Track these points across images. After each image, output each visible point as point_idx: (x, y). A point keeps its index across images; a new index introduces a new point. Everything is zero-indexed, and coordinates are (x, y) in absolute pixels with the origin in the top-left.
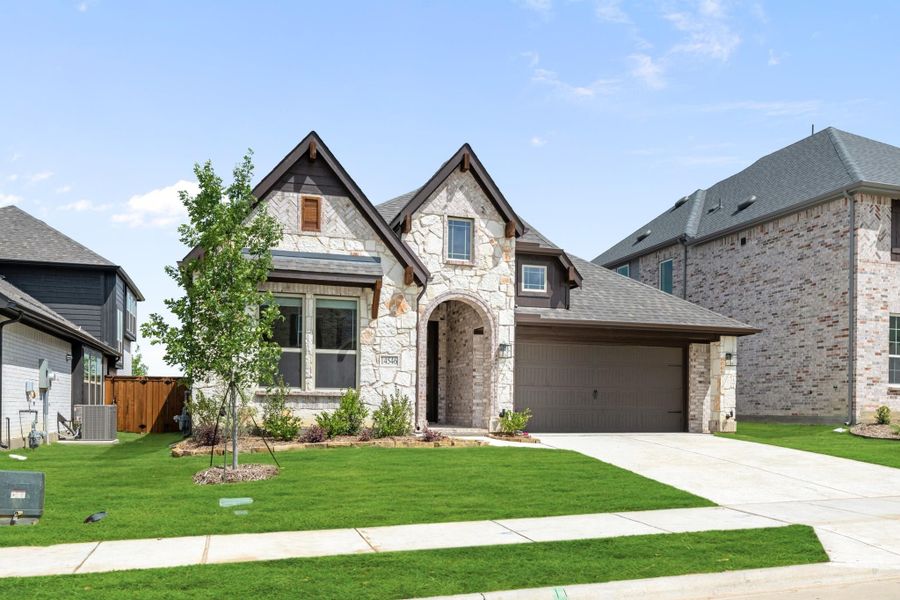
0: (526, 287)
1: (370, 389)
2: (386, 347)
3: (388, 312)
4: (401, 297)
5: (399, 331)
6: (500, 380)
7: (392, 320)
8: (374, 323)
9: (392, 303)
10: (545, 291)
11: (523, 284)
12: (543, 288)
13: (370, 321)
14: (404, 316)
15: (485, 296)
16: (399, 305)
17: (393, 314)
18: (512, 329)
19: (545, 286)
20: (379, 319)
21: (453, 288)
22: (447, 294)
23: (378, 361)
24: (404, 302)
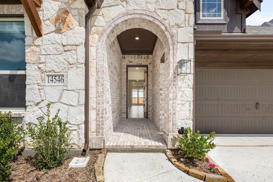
0: (204, 16)
1: (36, 108)
2: (51, 65)
3: (53, 28)
4: (67, 12)
5: (66, 48)
6: (179, 97)
7: (57, 36)
8: (38, 41)
9: (57, 19)
10: (222, 18)
11: (201, 13)
12: (220, 16)
13: (34, 39)
14: (70, 33)
15: (162, 15)
16: (64, 21)
17: (58, 31)
18: (192, 47)
19: (222, 13)
20: (44, 37)
21: (130, 8)
22: (124, 15)
23: (43, 80)
24: (70, 18)
